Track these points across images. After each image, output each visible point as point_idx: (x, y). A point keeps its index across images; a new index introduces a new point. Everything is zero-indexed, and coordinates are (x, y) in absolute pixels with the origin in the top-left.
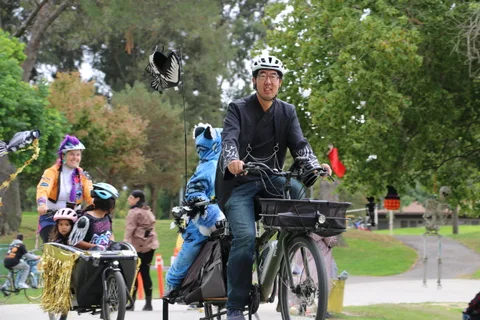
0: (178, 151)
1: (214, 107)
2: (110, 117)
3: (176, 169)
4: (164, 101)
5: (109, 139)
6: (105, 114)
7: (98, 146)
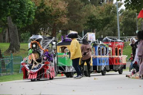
0: (81, 15)
2: (52, 2)
3: (80, 22)
5: (53, 12)
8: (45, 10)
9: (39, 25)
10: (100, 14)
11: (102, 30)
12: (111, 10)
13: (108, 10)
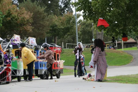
0: (44, 24)
1: (56, 7)
2: (18, 12)
3: (43, 30)
4: (38, 6)
5: (18, 21)
6: (17, 11)
7: (15, 23)
8: (12, 19)
9: (6, 32)
10: (61, 24)
11: (63, 37)
12: (71, 20)
13: (68, 20)
